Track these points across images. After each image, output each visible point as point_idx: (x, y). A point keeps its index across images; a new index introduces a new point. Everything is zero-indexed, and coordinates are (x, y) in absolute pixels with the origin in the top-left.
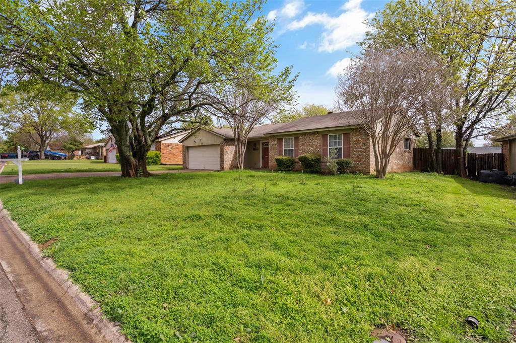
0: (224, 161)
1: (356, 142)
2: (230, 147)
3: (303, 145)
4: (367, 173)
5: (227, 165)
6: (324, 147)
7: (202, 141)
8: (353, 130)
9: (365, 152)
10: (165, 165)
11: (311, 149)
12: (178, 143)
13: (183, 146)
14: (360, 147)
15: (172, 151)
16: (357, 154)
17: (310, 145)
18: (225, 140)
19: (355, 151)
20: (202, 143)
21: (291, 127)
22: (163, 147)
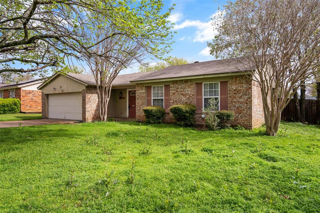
0: (87, 110)
1: (236, 92)
2: (94, 95)
3: (174, 94)
4: (249, 128)
5: (89, 115)
6: (198, 97)
7: (63, 88)
8: (232, 77)
9: (247, 103)
10: (24, 113)
11: (184, 99)
12: (37, 89)
13: (43, 93)
14: (241, 97)
15: (34, 98)
16: (237, 105)
17: (182, 94)
18: (87, 87)
19: (234, 102)
20: (62, 91)
21: (160, 75)
22: (22, 94)
